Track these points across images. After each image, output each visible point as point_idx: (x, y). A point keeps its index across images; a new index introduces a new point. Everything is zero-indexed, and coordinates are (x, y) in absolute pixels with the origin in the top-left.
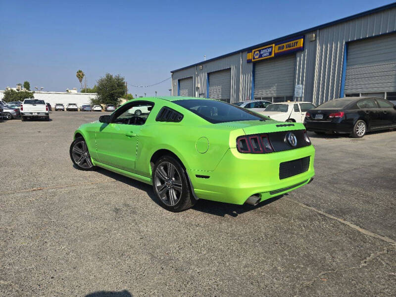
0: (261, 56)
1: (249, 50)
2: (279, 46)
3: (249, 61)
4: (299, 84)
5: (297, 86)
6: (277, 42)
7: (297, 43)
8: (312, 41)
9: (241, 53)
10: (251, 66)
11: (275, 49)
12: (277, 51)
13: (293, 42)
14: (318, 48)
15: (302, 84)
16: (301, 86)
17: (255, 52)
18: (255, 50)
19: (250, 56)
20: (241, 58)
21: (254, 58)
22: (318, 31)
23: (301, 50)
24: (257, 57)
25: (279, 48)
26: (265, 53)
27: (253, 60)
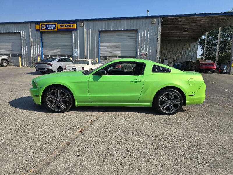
0: (47, 28)
1: (37, 23)
2: (61, 25)
3: (37, 30)
4: (75, 49)
5: (74, 50)
6: (59, 22)
7: (72, 25)
8: (81, 26)
9: (29, 24)
10: (39, 33)
11: (58, 26)
12: (59, 28)
13: (70, 24)
14: (85, 30)
15: (77, 49)
16: (77, 50)
17: (42, 25)
18: (42, 24)
19: (38, 27)
20: (30, 27)
21: (41, 29)
22: (84, 22)
23: (75, 30)
24: (45, 28)
25: (61, 26)
26: (51, 28)
27: (40, 30)
